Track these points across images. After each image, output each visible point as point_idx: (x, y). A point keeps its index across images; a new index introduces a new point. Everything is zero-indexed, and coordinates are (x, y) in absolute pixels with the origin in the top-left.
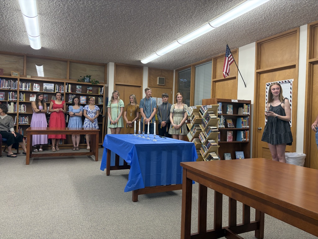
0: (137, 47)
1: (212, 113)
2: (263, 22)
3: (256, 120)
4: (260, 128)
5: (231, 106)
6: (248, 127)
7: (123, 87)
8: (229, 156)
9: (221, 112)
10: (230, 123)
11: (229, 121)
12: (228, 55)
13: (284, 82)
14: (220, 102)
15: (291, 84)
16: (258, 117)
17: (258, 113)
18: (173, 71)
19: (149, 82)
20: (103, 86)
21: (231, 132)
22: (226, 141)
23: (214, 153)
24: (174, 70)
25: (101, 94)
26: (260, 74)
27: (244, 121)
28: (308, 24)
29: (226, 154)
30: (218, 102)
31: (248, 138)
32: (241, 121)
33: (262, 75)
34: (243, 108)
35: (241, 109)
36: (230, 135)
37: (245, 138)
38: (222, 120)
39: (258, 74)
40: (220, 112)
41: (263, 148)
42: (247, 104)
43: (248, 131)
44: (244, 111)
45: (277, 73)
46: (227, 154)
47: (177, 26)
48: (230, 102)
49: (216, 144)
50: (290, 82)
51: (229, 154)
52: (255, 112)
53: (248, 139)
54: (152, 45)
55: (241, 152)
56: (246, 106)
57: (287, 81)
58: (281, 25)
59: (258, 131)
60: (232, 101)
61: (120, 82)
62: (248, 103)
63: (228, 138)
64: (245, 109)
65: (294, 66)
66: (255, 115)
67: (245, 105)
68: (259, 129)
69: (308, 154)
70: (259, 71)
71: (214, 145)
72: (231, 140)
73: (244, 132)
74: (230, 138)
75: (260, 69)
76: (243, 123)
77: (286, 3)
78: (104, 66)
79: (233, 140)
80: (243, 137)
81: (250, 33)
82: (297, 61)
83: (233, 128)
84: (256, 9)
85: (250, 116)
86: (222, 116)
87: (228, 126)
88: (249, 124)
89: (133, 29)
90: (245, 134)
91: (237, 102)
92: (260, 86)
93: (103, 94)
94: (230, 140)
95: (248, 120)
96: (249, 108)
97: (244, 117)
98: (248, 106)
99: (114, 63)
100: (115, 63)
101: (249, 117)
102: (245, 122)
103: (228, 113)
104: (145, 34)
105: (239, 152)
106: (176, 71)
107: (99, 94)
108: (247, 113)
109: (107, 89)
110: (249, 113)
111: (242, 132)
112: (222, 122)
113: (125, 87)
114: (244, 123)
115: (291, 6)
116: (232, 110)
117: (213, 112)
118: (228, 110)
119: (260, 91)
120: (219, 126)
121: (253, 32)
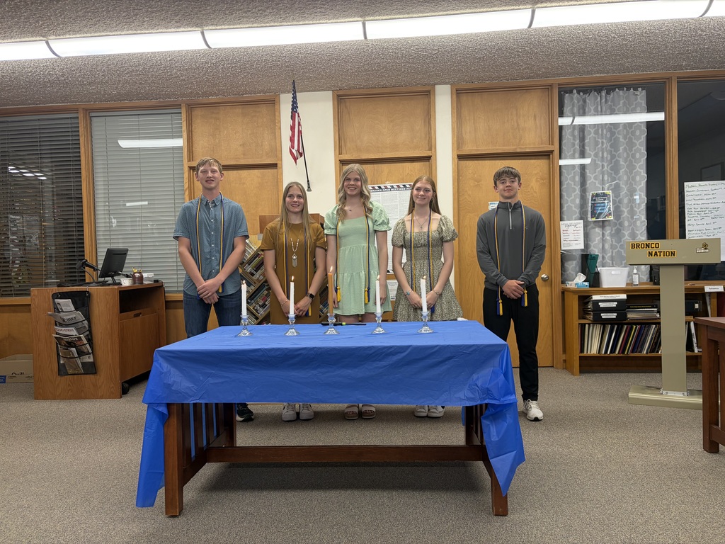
13: (402, 187)
28: (452, 85)
39: (341, 165)
45: (385, 167)
65: (427, 159)
75: (341, 153)
82: (434, 150)
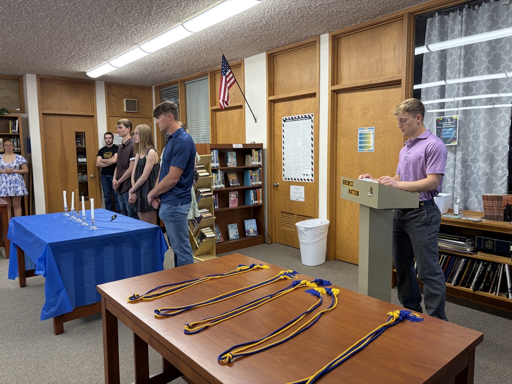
0: (70, 53)
1: (202, 168)
2: (266, 27)
3: (271, 173)
4: (277, 183)
5: (234, 154)
6: (260, 183)
7: (59, 118)
8: (234, 228)
9: (218, 164)
10: (233, 179)
11: (231, 176)
12: (226, 73)
13: (304, 117)
14: (215, 149)
15: (312, 121)
16: (274, 168)
17: (274, 161)
18: (151, 88)
19: (109, 108)
20: (16, 118)
21: (235, 192)
22: (228, 206)
23: (209, 228)
24: (153, 87)
25: (15, 132)
26: (274, 103)
27: (253, 174)
28: (329, 33)
29: (229, 226)
30: (212, 150)
31: (261, 199)
32: (250, 176)
33: (276, 104)
34: (251, 156)
35: (248, 157)
36: (234, 197)
37: (256, 200)
38: (219, 177)
39: (272, 103)
40: (215, 164)
41: (282, 212)
42: (256, 150)
43: (261, 189)
44: (253, 161)
46: (232, 225)
47: (131, 26)
48: (231, 148)
49: (210, 214)
50: (310, 118)
51: (235, 225)
52: (269, 160)
53: (261, 201)
54: (97, 50)
55: (252, 220)
56: (255, 153)
57: (307, 116)
58: (293, 32)
59: (274, 188)
60: (234, 147)
61: (50, 110)
62: (259, 148)
63: (230, 202)
64: (255, 158)
65: (313, 95)
66: (269, 165)
67: (254, 151)
68: (274, 186)
69: (333, 220)
70: (272, 98)
71: (207, 217)
72: (236, 204)
73: (255, 192)
74: (234, 202)
75: (274, 95)
76: (252, 178)
77: (289, 4)
78: (18, 81)
79: (239, 205)
80: (253, 199)
81: (252, 41)
82: (317, 88)
83: (238, 186)
84: (249, 11)
85: (263, 166)
86: (219, 171)
87: (231, 184)
88: (262, 178)
89: (50, 25)
90: (256, 194)
91: (242, 147)
92: (275, 121)
93: (18, 132)
94: (234, 205)
95: (260, 172)
96: (261, 155)
97: (254, 169)
98: (259, 153)
99: (35, 76)
100: (37, 75)
101: (261, 168)
102: (256, 176)
103: (228, 164)
104: (76, 33)
105: (250, 220)
106: (156, 88)
107: (11, 133)
108: (258, 163)
109: (26, 122)
110: (261, 163)
111: (252, 191)
112: (219, 180)
113: (63, 118)
114: (254, 178)
115: (298, 9)
116: (235, 160)
117: (203, 166)
118: (229, 160)
119: (276, 129)
120: (214, 187)
121: (257, 39)
